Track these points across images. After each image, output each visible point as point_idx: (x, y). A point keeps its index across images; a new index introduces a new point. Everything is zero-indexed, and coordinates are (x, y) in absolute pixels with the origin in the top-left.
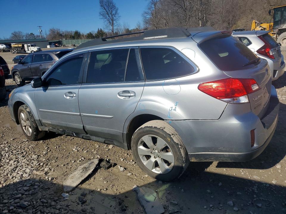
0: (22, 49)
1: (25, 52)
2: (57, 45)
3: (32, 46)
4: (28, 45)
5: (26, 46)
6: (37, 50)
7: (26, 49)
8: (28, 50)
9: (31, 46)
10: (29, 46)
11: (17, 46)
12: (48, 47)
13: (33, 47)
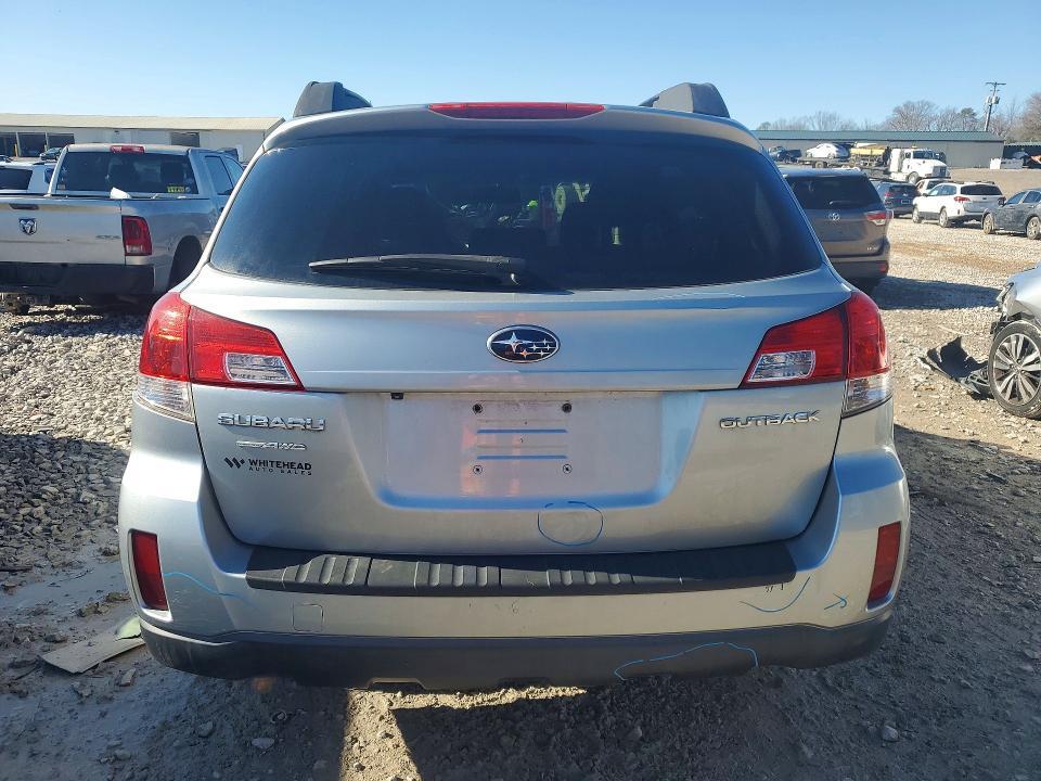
0: (879, 164)
1: (886, 177)
2: (1037, 159)
3: (918, 155)
4: (907, 151)
5: (895, 153)
6: (931, 172)
7: (893, 167)
8: (900, 171)
9: (915, 157)
10: (908, 156)
11: (867, 152)
12: (995, 164)
13: (921, 161)
